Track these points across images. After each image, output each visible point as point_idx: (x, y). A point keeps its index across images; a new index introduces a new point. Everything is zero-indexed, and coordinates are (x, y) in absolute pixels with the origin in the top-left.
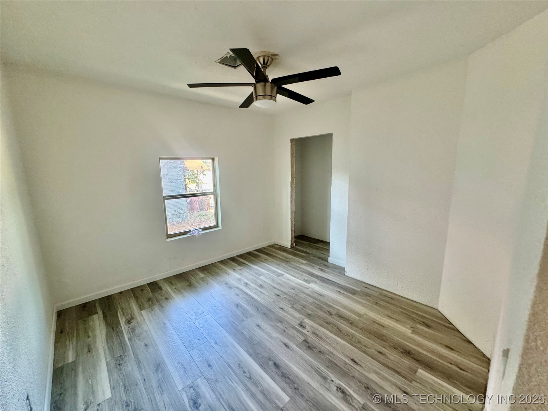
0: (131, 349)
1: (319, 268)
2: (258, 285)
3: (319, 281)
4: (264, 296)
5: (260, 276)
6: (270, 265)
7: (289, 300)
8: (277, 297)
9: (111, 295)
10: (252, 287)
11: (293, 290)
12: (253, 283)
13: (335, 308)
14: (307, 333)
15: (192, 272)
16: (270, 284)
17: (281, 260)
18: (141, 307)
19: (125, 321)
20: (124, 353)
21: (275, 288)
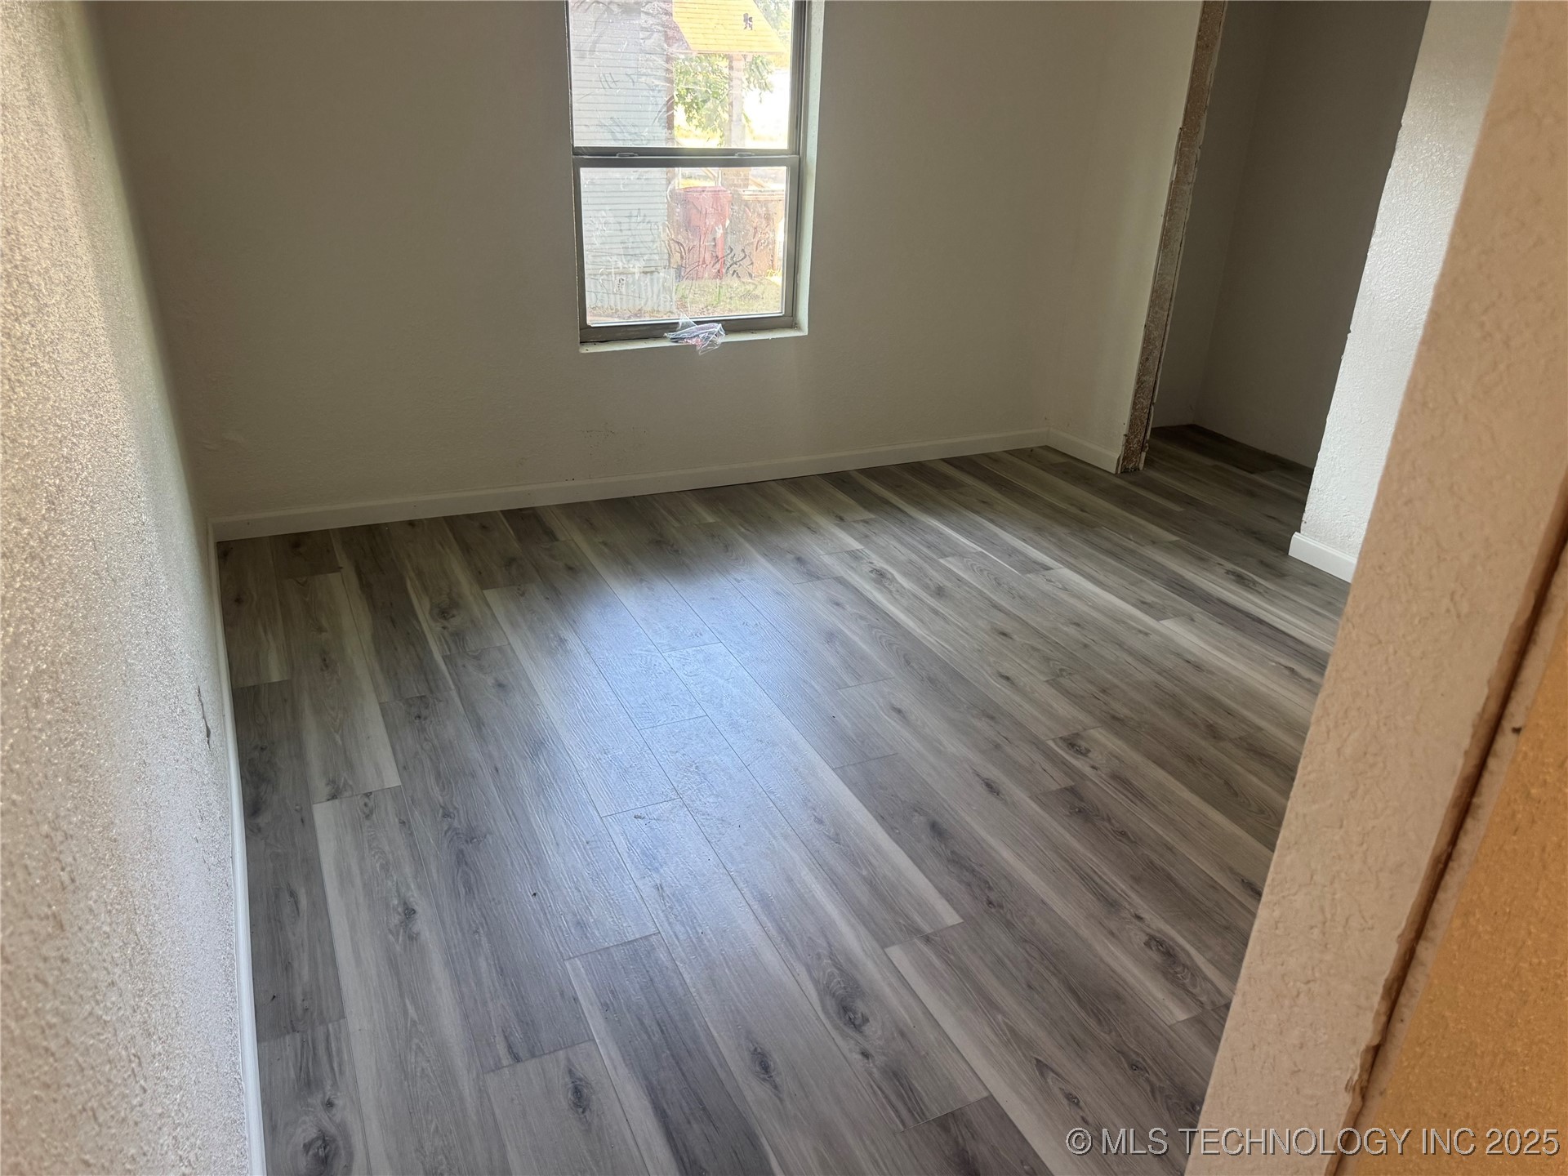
0: (453, 687)
1: (1228, 572)
2: (926, 587)
3: (1210, 618)
4: (947, 626)
5: (944, 556)
6: (997, 525)
7: (1047, 659)
8: (1000, 639)
9: (377, 526)
10: (903, 587)
11: (1075, 627)
12: (905, 574)
13: (1244, 720)
14: (1087, 770)
15: (673, 501)
16: (980, 593)
17: (1057, 515)
18: (484, 580)
19: (431, 609)
20: (431, 691)
21: (996, 606)
